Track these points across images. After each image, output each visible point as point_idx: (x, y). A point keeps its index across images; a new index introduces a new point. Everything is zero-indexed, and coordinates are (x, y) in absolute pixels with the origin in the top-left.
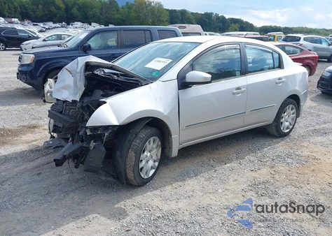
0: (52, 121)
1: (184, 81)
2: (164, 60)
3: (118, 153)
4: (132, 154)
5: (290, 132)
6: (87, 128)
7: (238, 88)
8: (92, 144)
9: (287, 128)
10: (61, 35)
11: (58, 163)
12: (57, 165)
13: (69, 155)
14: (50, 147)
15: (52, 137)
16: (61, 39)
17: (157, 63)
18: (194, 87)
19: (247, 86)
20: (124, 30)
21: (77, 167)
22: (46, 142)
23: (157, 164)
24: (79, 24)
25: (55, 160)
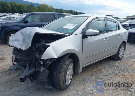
0: (14, 56)
1: (85, 34)
2: (73, 24)
3: (55, 73)
4: (62, 73)
5: (122, 57)
6: (41, 60)
7: (106, 38)
8: (42, 69)
9: (121, 56)
10: (11, 17)
11: (22, 80)
12: (21, 82)
13: (28, 75)
14: (12, 69)
15: (14, 64)
16: (11, 19)
17: (69, 26)
18: (89, 37)
19: (109, 37)
20: (43, 14)
21: (32, 81)
22: (10, 67)
23: (71, 76)
24: (18, 14)
25: (20, 79)
